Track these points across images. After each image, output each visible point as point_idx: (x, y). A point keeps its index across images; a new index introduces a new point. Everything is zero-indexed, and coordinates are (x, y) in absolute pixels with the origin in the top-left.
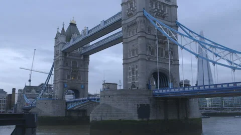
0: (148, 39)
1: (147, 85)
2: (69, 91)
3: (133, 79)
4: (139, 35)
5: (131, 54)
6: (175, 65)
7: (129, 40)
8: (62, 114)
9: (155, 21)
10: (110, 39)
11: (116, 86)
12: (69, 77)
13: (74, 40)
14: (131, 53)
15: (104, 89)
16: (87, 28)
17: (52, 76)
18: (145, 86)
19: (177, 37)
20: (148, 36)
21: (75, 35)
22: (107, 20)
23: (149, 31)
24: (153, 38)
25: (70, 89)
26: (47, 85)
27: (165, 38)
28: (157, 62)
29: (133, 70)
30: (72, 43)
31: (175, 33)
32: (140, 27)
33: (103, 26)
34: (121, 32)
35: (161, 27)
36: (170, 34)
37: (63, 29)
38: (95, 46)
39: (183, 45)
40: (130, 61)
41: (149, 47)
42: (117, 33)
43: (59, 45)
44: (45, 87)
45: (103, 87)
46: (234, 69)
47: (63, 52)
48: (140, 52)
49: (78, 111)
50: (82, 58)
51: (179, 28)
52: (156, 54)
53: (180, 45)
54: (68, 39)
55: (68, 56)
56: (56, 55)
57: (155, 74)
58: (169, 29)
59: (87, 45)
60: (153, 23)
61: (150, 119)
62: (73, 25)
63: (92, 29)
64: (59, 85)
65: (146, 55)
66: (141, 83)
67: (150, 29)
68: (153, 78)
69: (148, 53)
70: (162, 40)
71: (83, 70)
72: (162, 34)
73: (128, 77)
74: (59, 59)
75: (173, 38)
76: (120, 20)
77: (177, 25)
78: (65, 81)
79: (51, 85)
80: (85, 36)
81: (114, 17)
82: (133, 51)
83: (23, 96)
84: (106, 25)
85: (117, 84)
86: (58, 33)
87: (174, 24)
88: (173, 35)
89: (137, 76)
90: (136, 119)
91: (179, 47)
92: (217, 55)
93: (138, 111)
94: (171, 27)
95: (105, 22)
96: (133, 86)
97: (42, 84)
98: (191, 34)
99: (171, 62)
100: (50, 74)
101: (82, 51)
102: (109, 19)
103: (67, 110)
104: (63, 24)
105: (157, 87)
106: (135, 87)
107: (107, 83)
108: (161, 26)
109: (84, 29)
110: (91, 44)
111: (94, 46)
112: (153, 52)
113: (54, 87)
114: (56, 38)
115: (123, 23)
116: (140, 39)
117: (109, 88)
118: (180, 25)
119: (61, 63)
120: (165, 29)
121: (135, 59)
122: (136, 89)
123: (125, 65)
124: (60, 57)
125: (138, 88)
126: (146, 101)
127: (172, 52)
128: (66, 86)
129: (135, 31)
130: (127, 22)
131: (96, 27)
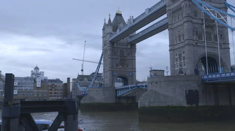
0: (194, 23)
1: (195, 70)
2: (118, 78)
3: (181, 65)
4: (185, 20)
5: (178, 40)
6: (224, 48)
7: (175, 25)
8: (112, 101)
9: (201, 5)
10: (156, 27)
11: (164, 74)
12: (117, 65)
13: (120, 30)
14: (178, 39)
15: (151, 75)
16: (133, 17)
17: (102, 66)
18: (193, 71)
19: (226, 19)
20: (194, 21)
21: (121, 25)
22: (151, 8)
23: (196, 15)
24: (200, 21)
25: (119, 77)
26: (98, 74)
27: (213, 21)
28: (204, 47)
29: (180, 55)
30: (118, 32)
31: (224, 15)
32: (186, 11)
33: (148, 14)
34: (166, 18)
35: (208, 10)
36: (219, 16)
37: (110, 20)
38: (141, 35)
39: (233, 27)
40: (176, 47)
41: (196, 32)
43: (106, 35)
44: (96, 75)
45: (151, 73)
47: (110, 41)
48: (186, 38)
49: (127, 97)
50: (129, 47)
51: (229, 9)
52: (204, 38)
53: (230, 28)
54: (115, 30)
55: (115, 45)
56: (104, 44)
57: (203, 60)
58: (217, 11)
59: (133, 34)
60: (200, 6)
61: (200, 104)
62: (119, 15)
63: (137, 18)
64: (108, 74)
65: (193, 40)
66: (188, 69)
67: (196, 13)
68: (201, 63)
69: (195, 37)
70: (210, 23)
71: (131, 58)
72: (209, 17)
73: (175, 63)
74: (108, 48)
75: (222, 20)
76: (165, 6)
77: (227, 6)
78: (113, 69)
79: (101, 74)
80: (131, 25)
81: (156, 5)
82: (179, 36)
83: (77, 84)
84: (151, 13)
85: (164, 71)
86: (105, 24)
87: (223, 5)
88: (222, 18)
89: (184, 62)
90: (185, 104)
93: (186, 97)
94: (220, 8)
95: (150, 10)
96: (181, 72)
97: (93, 73)
99: (221, 46)
100: (100, 63)
101: (128, 39)
102: (153, 7)
103: (117, 97)
104: (110, 15)
105: (206, 73)
106: (182, 73)
107: (154, 70)
108: (209, 8)
109: (129, 18)
110: (137, 32)
111: (140, 34)
112: (200, 37)
113: (104, 76)
114: (104, 29)
115: (167, 9)
116: (186, 24)
117: (156, 75)
118: (229, 6)
119: (109, 52)
120: (213, 12)
121: (181, 45)
122: (184, 74)
123: (172, 51)
125: (185, 74)
126: (194, 87)
127: (221, 35)
128: (115, 74)
129: (180, 17)
130: (172, 7)
131: (141, 16)
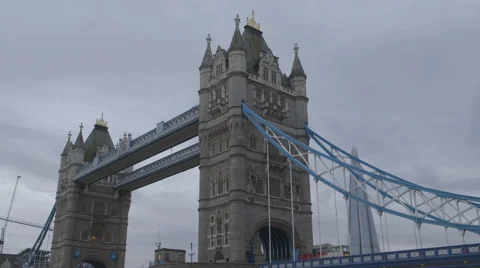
0: (249, 160)
1: (247, 253)
2: (84, 264)
3: (219, 242)
4: (233, 152)
5: (216, 190)
6: (303, 213)
7: (213, 161)
9: (264, 126)
10: (175, 160)
11: (184, 256)
12: (85, 234)
13: (100, 160)
14: (216, 187)
15: (157, 260)
16: (130, 135)
17: (50, 234)
18: (243, 254)
19: (306, 157)
20: (251, 155)
21: (105, 150)
22: (170, 122)
23: (254, 145)
24: (260, 158)
25: (86, 262)
26: (38, 252)
27: (285, 159)
28: (266, 207)
29: (219, 221)
30: (96, 164)
31: (304, 150)
32: (235, 136)
33: (161, 133)
34: (196, 145)
35: (275, 137)
36: (294, 151)
37: (80, 137)
38: (143, 173)
39: (318, 174)
40: (213, 203)
41: (253, 177)
42: (189, 148)
43: (69, 168)
44: (34, 255)
45: (157, 256)
46: (419, 221)
47: (76, 182)
48: (233, 186)
50: (116, 196)
51: (311, 140)
52: (267, 192)
53: (314, 175)
54: (89, 157)
55: (86, 190)
56: (62, 188)
57: (263, 232)
58: (291, 142)
59: (128, 170)
60: (260, 128)
62: (101, 129)
63: (140, 138)
64: (62, 253)
65: (247, 193)
66: (234, 250)
67: (254, 141)
68: (258, 238)
69: (250, 188)
70: (278, 164)
71: (118, 221)
72: (277, 150)
73: (209, 237)
74: (68, 196)
75: (299, 158)
76: (196, 122)
77: (308, 135)
78: (75, 243)
79: (44, 253)
80: (123, 153)
81: (183, 115)
82: (220, 184)
84: (167, 131)
85: (184, 252)
86: (69, 143)
87: (301, 132)
88: (300, 154)
89: (226, 235)
91: (311, 178)
92: (385, 195)
94: (297, 137)
95: (166, 125)
96: (219, 255)
97: (28, 250)
98: (335, 153)
99: (296, 207)
100: (46, 228)
101: (116, 181)
102: (173, 120)
104: (81, 127)
105: (268, 259)
106: (222, 257)
107: (165, 250)
108: (277, 135)
109: (122, 137)
111: (142, 171)
112: (259, 188)
113: (53, 258)
114: (64, 155)
115: (201, 127)
116: (234, 160)
117: (167, 260)
118: (312, 134)
119: (69, 206)
120: (285, 143)
121: (221, 201)
122: (224, 261)
123: (203, 212)
124: (69, 194)
125: (228, 260)
127: (297, 187)
128: (77, 254)
129: (224, 145)
130: (210, 125)
131: (147, 135)
